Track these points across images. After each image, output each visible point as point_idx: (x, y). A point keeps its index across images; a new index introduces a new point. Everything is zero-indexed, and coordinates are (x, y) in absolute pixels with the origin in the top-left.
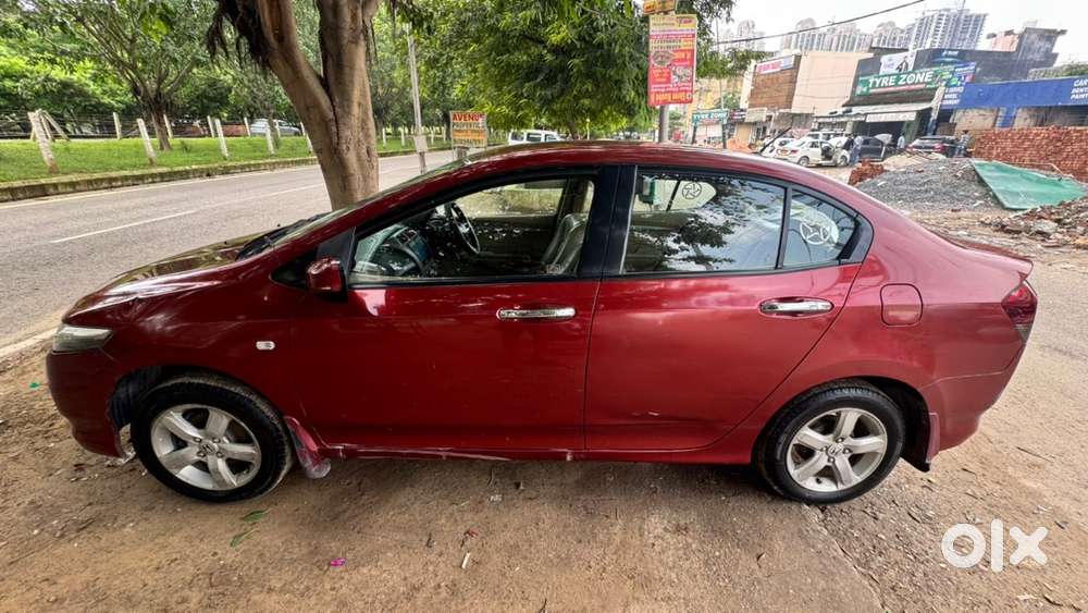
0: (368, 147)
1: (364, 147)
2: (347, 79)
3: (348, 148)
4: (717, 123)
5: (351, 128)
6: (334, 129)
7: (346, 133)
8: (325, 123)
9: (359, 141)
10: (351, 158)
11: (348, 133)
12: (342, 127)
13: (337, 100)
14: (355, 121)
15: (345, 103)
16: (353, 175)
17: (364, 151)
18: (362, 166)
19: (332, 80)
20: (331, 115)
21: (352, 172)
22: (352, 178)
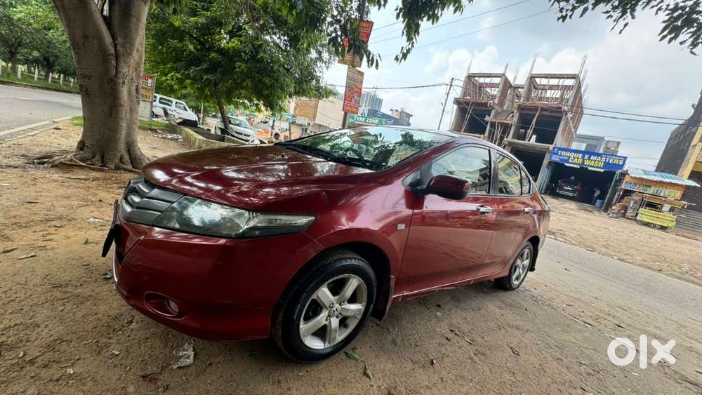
0: (137, 86)
1: (135, 85)
2: (133, 27)
3: (124, 83)
4: (287, 121)
5: (129, 66)
6: (113, 62)
7: (124, 70)
8: (104, 56)
9: (132, 79)
10: (124, 92)
11: (125, 70)
12: (122, 64)
13: (119, 40)
14: (132, 62)
15: (128, 45)
16: (122, 106)
17: (134, 88)
18: (131, 101)
19: (116, 22)
20: (112, 51)
21: (123, 103)
22: (121, 108)
